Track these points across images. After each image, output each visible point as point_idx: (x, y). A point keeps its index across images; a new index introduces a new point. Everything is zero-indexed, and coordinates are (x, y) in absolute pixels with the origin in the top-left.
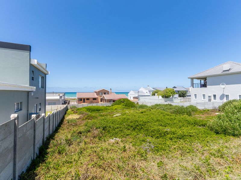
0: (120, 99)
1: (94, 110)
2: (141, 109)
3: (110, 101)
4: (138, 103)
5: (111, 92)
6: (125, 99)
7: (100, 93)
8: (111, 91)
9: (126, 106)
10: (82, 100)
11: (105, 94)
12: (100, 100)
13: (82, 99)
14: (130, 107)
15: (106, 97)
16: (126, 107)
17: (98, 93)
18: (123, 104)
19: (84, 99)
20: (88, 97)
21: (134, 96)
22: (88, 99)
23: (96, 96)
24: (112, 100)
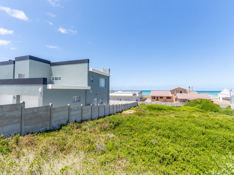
0: (197, 100)
1: (155, 109)
2: (226, 115)
3: (184, 101)
4: (230, 106)
5: (190, 91)
6: (204, 99)
7: (175, 92)
8: (189, 89)
9: (202, 108)
10: (155, 99)
11: (181, 92)
12: (174, 100)
13: (155, 97)
14: (209, 111)
15: (180, 96)
16: (201, 110)
17: (173, 92)
18: (198, 105)
19: (157, 98)
20: (161, 95)
21: (224, 96)
22: (161, 98)
23: (170, 95)
24: (187, 100)
